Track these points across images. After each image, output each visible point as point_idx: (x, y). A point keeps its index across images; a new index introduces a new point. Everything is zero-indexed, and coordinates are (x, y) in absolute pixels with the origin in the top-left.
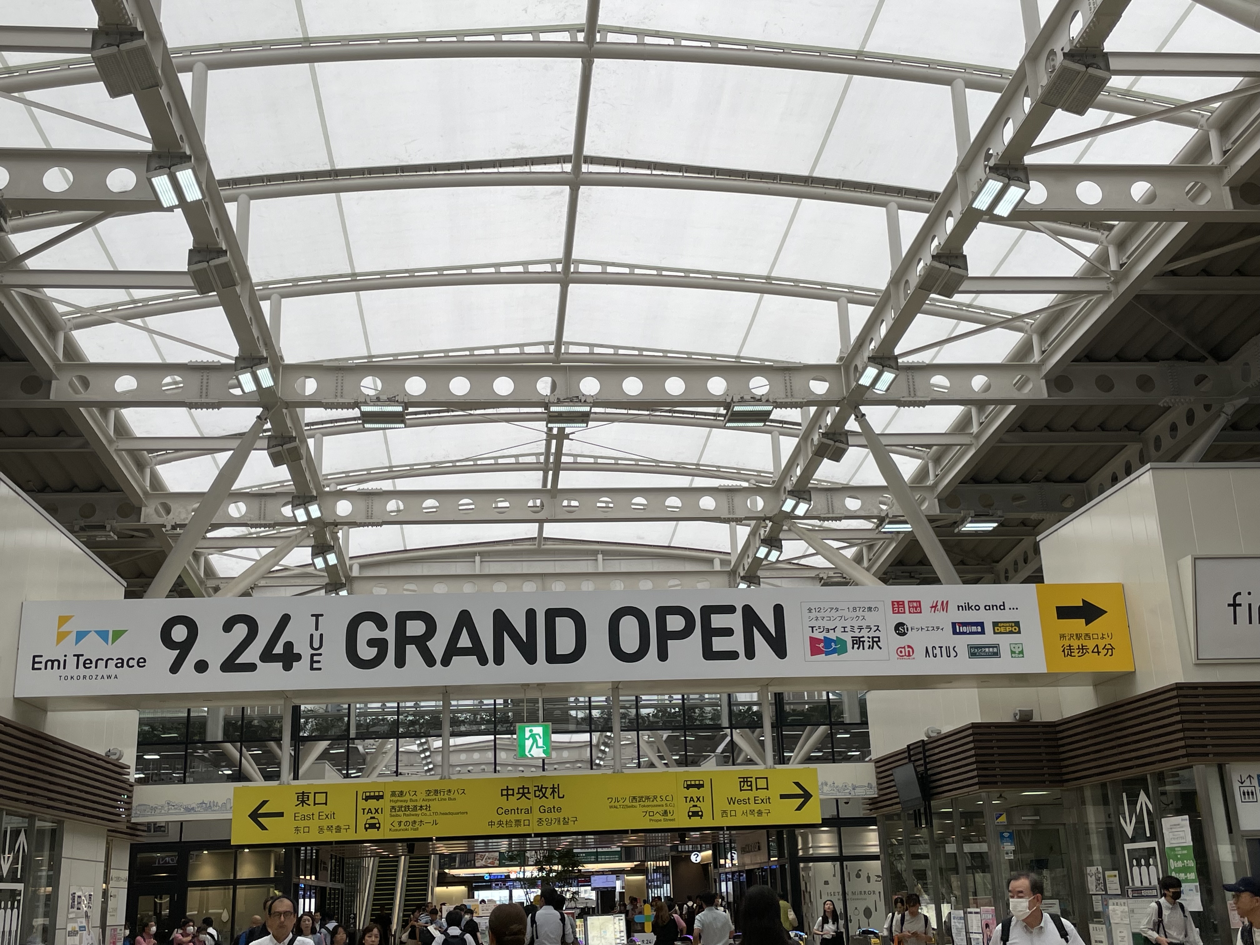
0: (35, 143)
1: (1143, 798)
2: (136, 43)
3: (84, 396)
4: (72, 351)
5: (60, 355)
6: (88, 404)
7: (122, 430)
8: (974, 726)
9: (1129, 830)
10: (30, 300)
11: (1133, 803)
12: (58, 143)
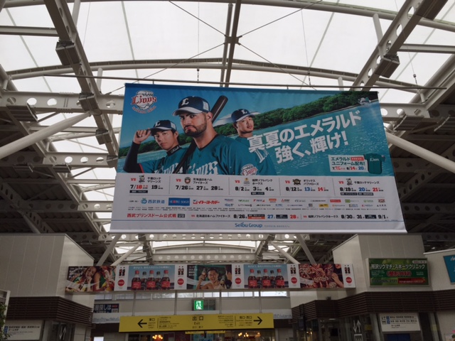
0: (80, 151)
1: (358, 322)
2: (107, 133)
3: (87, 209)
4: (84, 198)
5: (81, 199)
6: (87, 212)
7: (95, 217)
8: (316, 301)
9: (355, 331)
10: (75, 187)
11: (356, 322)
12: (85, 151)
